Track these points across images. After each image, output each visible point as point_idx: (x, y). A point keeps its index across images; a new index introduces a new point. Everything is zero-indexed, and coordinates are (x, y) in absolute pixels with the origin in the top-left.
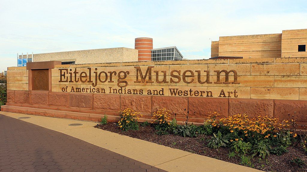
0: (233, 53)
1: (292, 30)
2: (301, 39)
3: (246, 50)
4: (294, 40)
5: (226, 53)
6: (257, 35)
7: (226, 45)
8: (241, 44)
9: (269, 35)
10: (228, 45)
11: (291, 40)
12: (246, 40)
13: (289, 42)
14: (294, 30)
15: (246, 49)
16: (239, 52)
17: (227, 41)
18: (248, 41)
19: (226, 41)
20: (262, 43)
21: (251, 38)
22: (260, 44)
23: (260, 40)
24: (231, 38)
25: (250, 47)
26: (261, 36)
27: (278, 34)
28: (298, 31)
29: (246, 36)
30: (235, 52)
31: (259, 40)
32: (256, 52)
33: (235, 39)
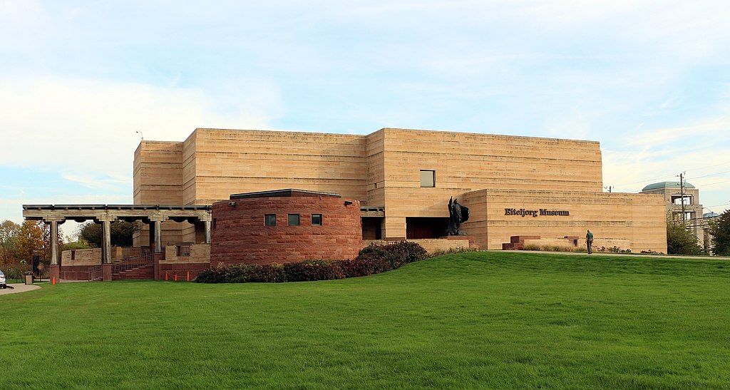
0: (239, 180)
1: (406, 131)
2: (425, 156)
3: (277, 173)
4: (410, 156)
5: (219, 180)
6: (305, 134)
7: (219, 156)
8: (263, 157)
9: (337, 135)
10: (226, 156)
11: (406, 155)
12: (276, 146)
13: (402, 161)
14: (410, 131)
15: (276, 170)
16: (256, 181)
17: (221, 145)
18: (282, 149)
19: (218, 145)
20: (320, 159)
21: (290, 140)
22: (316, 159)
23: (315, 148)
24: (233, 135)
25: (289, 165)
26: (316, 136)
27: (357, 136)
28: (419, 133)
29: (276, 132)
30: (245, 180)
31: (311, 147)
32: (306, 182)
33: (244, 138)
